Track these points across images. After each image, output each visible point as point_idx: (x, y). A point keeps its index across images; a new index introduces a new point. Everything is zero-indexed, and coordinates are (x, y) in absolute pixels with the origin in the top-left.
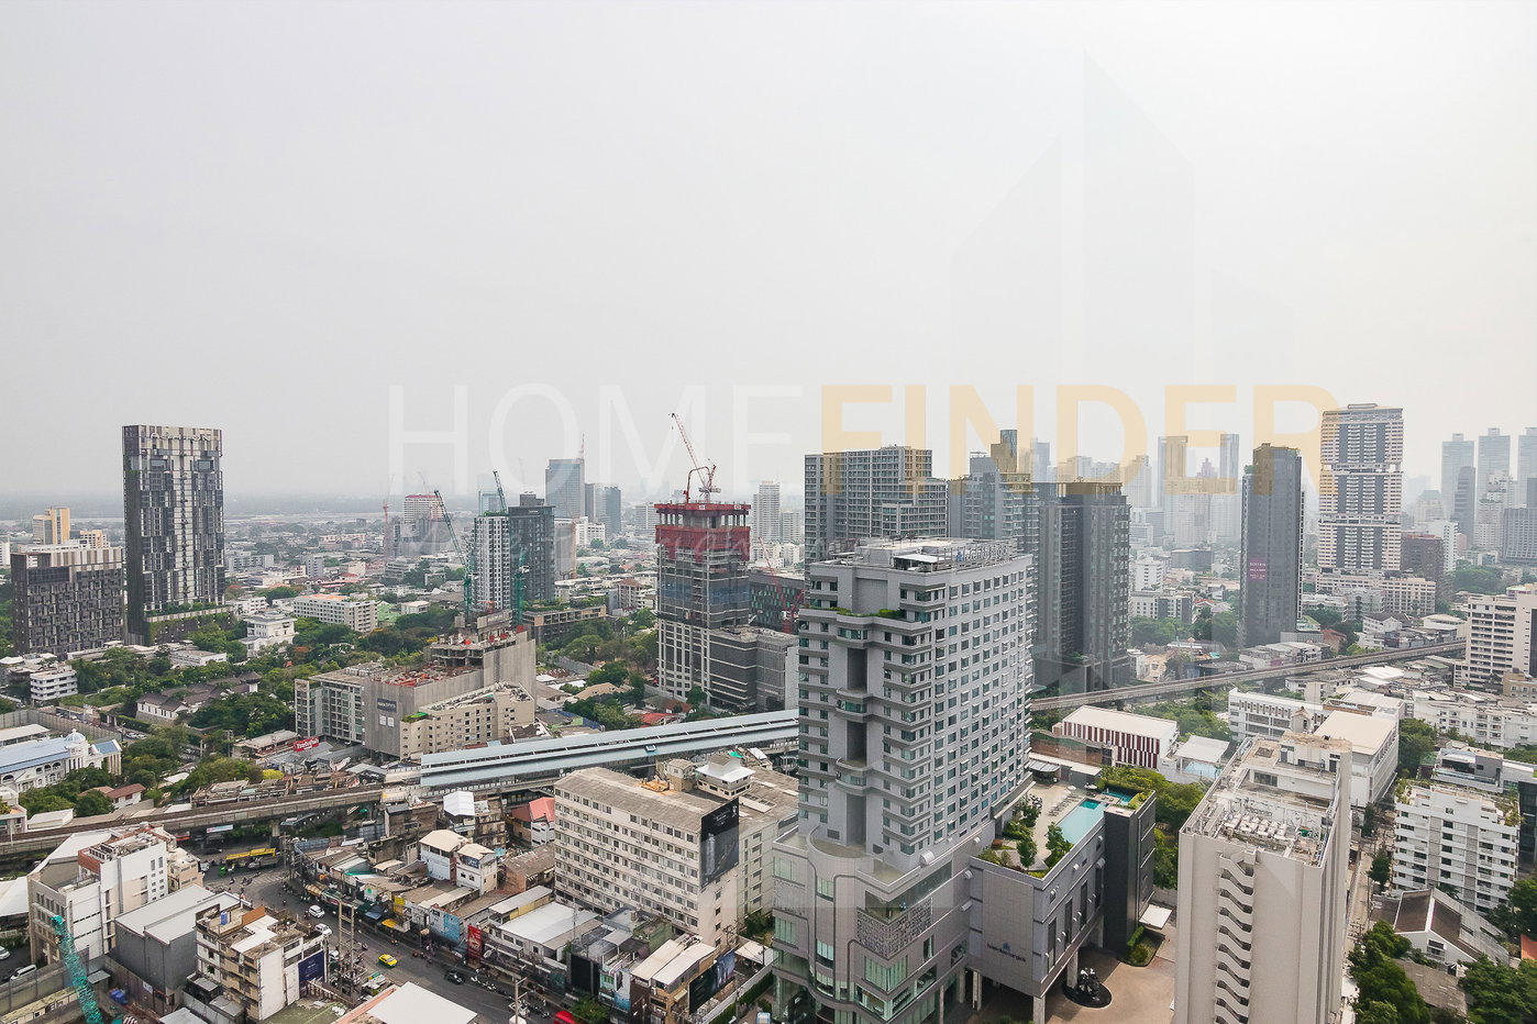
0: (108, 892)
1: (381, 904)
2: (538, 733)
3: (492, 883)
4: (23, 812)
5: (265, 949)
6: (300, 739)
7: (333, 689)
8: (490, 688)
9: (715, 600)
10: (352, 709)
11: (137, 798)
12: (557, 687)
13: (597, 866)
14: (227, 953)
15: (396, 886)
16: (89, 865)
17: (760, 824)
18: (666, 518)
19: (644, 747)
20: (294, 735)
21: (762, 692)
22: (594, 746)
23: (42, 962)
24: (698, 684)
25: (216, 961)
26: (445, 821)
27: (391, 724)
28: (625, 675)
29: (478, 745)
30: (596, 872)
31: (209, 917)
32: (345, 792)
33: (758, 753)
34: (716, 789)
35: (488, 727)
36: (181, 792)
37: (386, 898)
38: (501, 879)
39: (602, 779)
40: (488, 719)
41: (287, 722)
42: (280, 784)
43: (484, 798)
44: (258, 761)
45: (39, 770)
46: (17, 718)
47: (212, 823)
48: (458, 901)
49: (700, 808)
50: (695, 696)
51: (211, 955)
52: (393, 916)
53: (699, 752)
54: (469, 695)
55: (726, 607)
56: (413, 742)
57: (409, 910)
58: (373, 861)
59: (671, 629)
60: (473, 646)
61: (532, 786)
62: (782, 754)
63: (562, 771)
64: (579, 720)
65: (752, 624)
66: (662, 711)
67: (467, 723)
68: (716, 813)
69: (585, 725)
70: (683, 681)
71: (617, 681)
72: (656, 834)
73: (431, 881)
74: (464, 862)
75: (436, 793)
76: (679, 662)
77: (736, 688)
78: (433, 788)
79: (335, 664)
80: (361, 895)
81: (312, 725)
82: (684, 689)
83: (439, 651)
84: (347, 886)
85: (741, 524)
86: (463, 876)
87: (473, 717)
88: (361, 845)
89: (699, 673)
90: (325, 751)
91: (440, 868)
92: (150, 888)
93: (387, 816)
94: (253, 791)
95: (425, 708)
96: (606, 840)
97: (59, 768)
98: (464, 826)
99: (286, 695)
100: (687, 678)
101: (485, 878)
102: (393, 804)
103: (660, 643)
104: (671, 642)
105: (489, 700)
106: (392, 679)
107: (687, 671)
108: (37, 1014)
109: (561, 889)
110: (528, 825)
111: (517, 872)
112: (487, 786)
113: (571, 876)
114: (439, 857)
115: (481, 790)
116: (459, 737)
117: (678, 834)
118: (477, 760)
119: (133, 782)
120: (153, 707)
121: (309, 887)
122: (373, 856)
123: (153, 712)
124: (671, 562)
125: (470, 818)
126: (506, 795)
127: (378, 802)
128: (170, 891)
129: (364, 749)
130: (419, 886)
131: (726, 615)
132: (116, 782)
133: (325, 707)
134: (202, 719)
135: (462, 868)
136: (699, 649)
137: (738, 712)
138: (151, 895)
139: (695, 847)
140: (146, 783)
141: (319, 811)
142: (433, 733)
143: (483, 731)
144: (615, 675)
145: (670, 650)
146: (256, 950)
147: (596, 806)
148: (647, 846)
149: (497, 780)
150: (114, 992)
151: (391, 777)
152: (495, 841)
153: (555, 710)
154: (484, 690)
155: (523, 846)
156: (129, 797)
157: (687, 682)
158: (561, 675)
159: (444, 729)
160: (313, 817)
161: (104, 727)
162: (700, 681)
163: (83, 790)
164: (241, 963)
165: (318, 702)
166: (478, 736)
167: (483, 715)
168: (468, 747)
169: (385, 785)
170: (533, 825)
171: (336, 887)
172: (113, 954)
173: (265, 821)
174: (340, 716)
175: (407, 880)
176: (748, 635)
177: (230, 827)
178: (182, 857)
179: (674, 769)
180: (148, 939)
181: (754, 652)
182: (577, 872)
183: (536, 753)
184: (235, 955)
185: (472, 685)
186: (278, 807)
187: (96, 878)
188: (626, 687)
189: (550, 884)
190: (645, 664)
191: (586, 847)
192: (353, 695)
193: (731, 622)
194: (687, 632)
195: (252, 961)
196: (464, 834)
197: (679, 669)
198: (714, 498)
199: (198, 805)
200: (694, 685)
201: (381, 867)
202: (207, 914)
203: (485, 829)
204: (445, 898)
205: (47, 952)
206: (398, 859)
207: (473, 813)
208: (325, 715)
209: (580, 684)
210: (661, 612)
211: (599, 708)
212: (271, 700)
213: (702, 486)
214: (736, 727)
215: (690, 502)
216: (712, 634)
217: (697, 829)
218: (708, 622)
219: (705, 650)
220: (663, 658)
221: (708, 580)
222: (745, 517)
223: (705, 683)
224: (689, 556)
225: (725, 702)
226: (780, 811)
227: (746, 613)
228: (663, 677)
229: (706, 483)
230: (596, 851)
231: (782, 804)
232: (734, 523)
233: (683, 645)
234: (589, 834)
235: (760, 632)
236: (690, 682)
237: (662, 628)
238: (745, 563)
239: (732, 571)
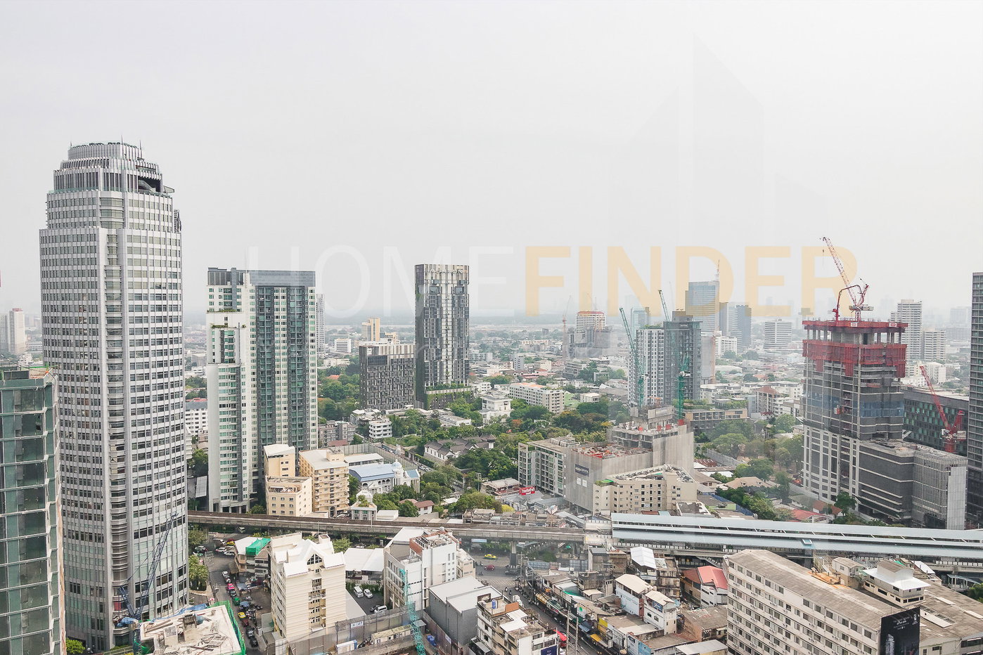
0: (425, 569)
1: (590, 621)
2: (701, 511)
3: (671, 628)
4: (374, 508)
5: (521, 633)
6: (521, 486)
7: (543, 453)
8: (658, 469)
9: (866, 413)
10: (556, 469)
11: (430, 509)
12: (709, 474)
13: (768, 636)
14: (497, 629)
15: (599, 611)
16: (417, 547)
17: (940, 639)
18: (814, 334)
19: (801, 539)
20: (518, 482)
21: (921, 509)
22: (752, 530)
23: (390, 606)
24: (846, 490)
25: (489, 633)
26: (633, 569)
27: (585, 484)
28: (770, 472)
29: (651, 512)
30: (766, 641)
31: (486, 601)
32: (558, 531)
33: (925, 567)
34: (886, 594)
35: (659, 499)
36: (457, 510)
37: (593, 617)
38: (680, 626)
39: (772, 562)
40: (659, 493)
41: (513, 473)
42: (515, 516)
43: (661, 556)
44: (496, 498)
45: (379, 482)
46: (367, 448)
47: (476, 535)
48: (648, 634)
49: (876, 611)
50: (843, 501)
51: (486, 628)
52: (598, 632)
54: (643, 470)
55: (877, 420)
56: (602, 502)
57: (611, 631)
58: (582, 587)
59: (818, 436)
60: (644, 433)
61: (700, 554)
62: (950, 573)
63: (725, 547)
64: (732, 506)
65: (906, 439)
66: (809, 509)
67: (643, 493)
68: (895, 618)
69: (737, 511)
70: (829, 485)
71: (762, 475)
72: (829, 622)
73: (624, 613)
74: (650, 604)
75: (624, 544)
77: (892, 500)
78: (622, 541)
79: (540, 434)
80: (574, 611)
81: (529, 477)
82: (829, 493)
83: (619, 434)
84: (564, 601)
85: (896, 341)
86: (649, 615)
87: (647, 489)
88: (572, 572)
89: (847, 480)
90: (538, 498)
91: (632, 605)
92: (447, 572)
93: (590, 556)
94: (498, 518)
95: (611, 476)
96: (778, 615)
97: (390, 483)
98: (647, 575)
99: (515, 454)
100: (834, 483)
101: (667, 621)
102: (594, 546)
103: (805, 447)
104: (817, 448)
105: (660, 478)
106: (585, 452)
107: (834, 476)
108: (390, 638)
109: (733, 647)
110: (698, 586)
111: (694, 623)
112: (663, 547)
113: (742, 638)
114: (631, 596)
115: (660, 549)
116: (637, 503)
117: (855, 628)
118: (653, 525)
119: (428, 499)
120: (434, 451)
121: (538, 595)
122: (582, 583)
123: (433, 454)
124: (818, 374)
125: (652, 570)
126: (678, 557)
127: (582, 543)
128: (458, 577)
129: (565, 501)
130: (616, 615)
131: (878, 428)
132: (418, 497)
133: (538, 466)
134: (463, 463)
135: (648, 609)
136: (847, 457)
137: (890, 523)
138: (448, 577)
139: (874, 643)
140: (435, 500)
141: (540, 541)
142: (617, 496)
143: (655, 502)
144: (763, 471)
145: (816, 456)
146: (515, 632)
147: (768, 584)
148: (820, 631)
149: (671, 543)
150: (429, 636)
151: (590, 525)
152: (672, 593)
153: (709, 494)
154: (654, 468)
155: (692, 601)
156: (426, 508)
157: (834, 486)
158: (710, 465)
159: (625, 495)
160: (536, 545)
161: (407, 460)
162: (848, 488)
163: (401, 499)
164: (506, 638)
165: (533, 461)
166: (651, 505)
167: (655, 489)
168: (643, 512)
169: (585, 531)
170: (702, 587)
171: (556, 600)
172: (427, 610)
173: (505, 541)
174: (547, 473)
175: (606, 608)
176: (903, 450)
177: (485, 541)
178: (464, 555)
179: (841, 567)
180: (448, 606)
181: (910, 467)
182: (749, 637)
183: (702, 527)
184: (502, 632)
185: (644, 463)
186: (516, 533)
187: (420, 558)
188: (771, 484)
189: (723, 640)
190: (787, 465)
191: (758, 617)
192: (556, 459)
193: (882, 435)
194: (834, 440)
195: (513, 640)
196: (648, 582)
197: (825, 474)
198: (865, 316)
199: (467, 522)
200: (840, 491)
201: (588, 592)
202: (483, 599)
203: (664, 582)
204: (638, 630)
205: (393, 600)
206: (599, 590)
207: (654, 567)
208: (537, 471)
209: (728, 474)
210: (806, 419)
211: (748, 497)
212: (501, 455)
213: (853, 304)
214: (894, 537)
215: (839, 320)
216: (862, 445)
217: (876, 628)
218: (858, 433)
219: (854, 459)
220: (808, 461)
221: (859, 393)
222: (900, 335)
223: (854, 490)
224: (838, 369)
225: (875, 510)
226: (962, 630)
227: (899, 428)
228: (808, 478)
229: (857, 301)
230: (768, 623)
231: (962, 623)
232: (888, 340)
233: (830, 452)
234: (761, 607)
235: (917, 449)
236: (836, 487)
237: (808, 433)
238: (899, 379)
239: (885, 386)
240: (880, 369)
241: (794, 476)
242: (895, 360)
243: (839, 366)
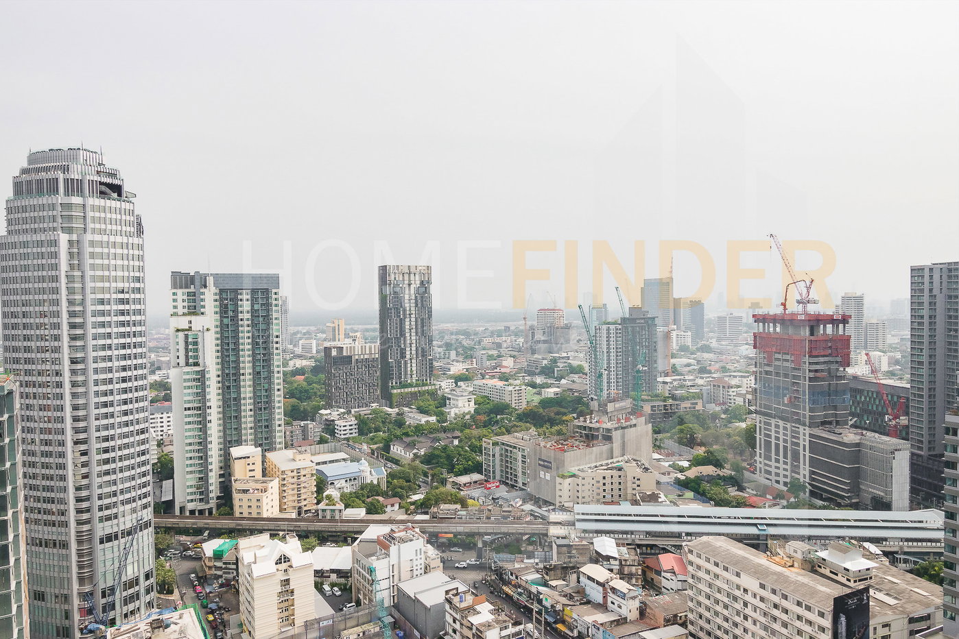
0: (393, 565)
1: (555, 611)
2: (660, 500)
3: (634, 615)
4: (342, 506)
5: (489, 626)
6: (486, 481)
7: (507, 448)
8: (618, 460)
9: (814, 402)
10: (520, 464)
11: (397, 506)
12: (667, 464)
13: (727, 620)
14: (465, 622)
15: (564, 600)
16: (384, 544)
17: (889, 616)
18: (764, 327)
19: (755, 525)
20: (483, 477)
21: (866, 491)
22: (709, 517)
23: (358, 603)
24: (797, 476)
25: (457, 626)
26: (598, 558)
27: (548, 477)
28: (725, 460)
29: (612, 503)
30: (725, 625)
31: (453, 595)
32: (523, 524)
33: (873, 548)
34: (837, 575)
35: (620, 489)
36: (423, 506)
37: (559, 607)
38: (642, 612)
39: (729, 547)
40: (620, 483)
41: (478, 468)
42: (481, 511)
43: (623, 545)
44: (462, 493)
45: (346, 481)
46: (333, 447)
47: (443, 531)
48: (612, 622)
49: (828, 590)
50: (795, 487)
51: (454, 622)
52: (563, 622)
54: (604, 462)
55: (825, 409)
56: (565, 494)
57: (575, 620)
58: (547, 578)
59: (769, 424)
60: (604, 426)
61: (660, 542)
62: (896, 553)
63: (684, 534)
64: (690, 494)
65: (852, 426)
66: (763, 495)
67: (604, 484)
68: (848, 596)
69: (695, 499)
70: (782, 472)
71: (718, 464)
72: (785, 603)
73: (588, 602)
74: (613, 593)
75: (587, 535)
76: (777, 453)
77: (840, 484)
78: (585, 531)
79: (504, 430)
80: (540, 602)
81: (494, 472)
82: (782, 479)
83: (580, 427)
84: (530, 593)
85: (841, 332)
86: (613, 603)
87: (608, 481)
88: (537, 564)
89: (798, 467)
90: (502, 492)
91: (596, 594)
92: (415, 568)
93: (555, 547)
94: (464, 513)
95: (573, 469)
96: (735, 599)
97: (356, 482)
98: (610, 564)
99: (479, 450)
100: (786, 470)
101: (630, 609)
102: (558, 538)
103: (758, 436)
104: (769, 436)
105: (620, 469)
106: (548, 446)
107: (785, 463)
108: (359, 635)
109: (693, 632)
110: (658, 573)
111: (656, 610)
112: (624, 536)
113: (702, 623)
114: (595, 585)
115: (622, 538)
116: (598, 494)
117: (808, 608)
118: (614, 515)
119: (394, 496)
120: (399, 448)
121: (504, 588)
122: (547, 574)
123: (399, 452)
124: (768, 365)
125: (615, 559)
126: (639, 546)
127: (546, 535)
128: (425, 573)
129: (529, 494)
130: (581, 604)
131: (825, 416)
132: (385, 495)
133: (502, 460)
134: (429, 459)
135: (611, 597)
136: (798, 444)
137: (839, 506)
138: (415, 573)
139: (827, 623)
140: (401, 497)
141: (506, 534)
142: (580, 488)
143: (616, 492)
144: (717, 460)
145: (768, 444)
146: (483, 625)
147: (726, 569)
148: (776, 613)
149: (632, 533)
150: (398, 631)
151: (554, 517)
152: (634, 581)
153: (668, 483)
154: (615, 460)
155: (654, 589)
156: (392, 505)
157: (786, 473)
158: (668, 455)
159: (587, 487)
160: (502, 538)
161: (374, 458)
162: (799, 474)
163: (368, 497)
164: (474, 631)
165: (497, 456)
166: (612, 496)
167: (616, 480)
168: (605, 503)
169: (549, 523)
170: (663, 574)
171: (522, 591)
172: (396, 606)
173: (471, 535)
174: (511, 468)
175: (571, 597)
176: (850, 436)
177: (452, 536)
178: (431, 551)
179: (798, 549)
180: (416, 601)
181: (857, 452)
182: (708, 621)
183: (661, 516)
184: (470, 625)
185: (605, 456)
186: (482, 527)
187: (388, 555)
188: (726, 472)
189: (684, 625)
190: (741, 453)
191: (717, 602)
192: (520, 454)
193: (830, 423)
194: (785, 429)
195: (481, 632)
196: (611, 570)
197: (777, 461)
198: (812, 309)
199: (434, 517)
200: (792, 477)
201: (553, 583)
202: (451, 593)
203: (626, 570)
204: (602, 618)
205: (361, 597)
206: (564, 580)
207: (617, 556)
208: (501, 466)
209: (686, 464)
210: (758, 409)
211: (706, 486)
212: (466, 451)
213: (799, 298)
214: (844, 520)
215: (787, 313)
216: (812, 432)
217: (829, 607)
218: (807, 421)
219: (804, 446)
220: (760, 449)
221: (807, 383)
222: (844, 326)
223: (804, 476)
224: (787, 361)
225: (825, 495)
226: (909, 607)
227: (845, 416)
228: (762, 466)
229: (804, 295)
230: (726, 607)
231: (909, 601)
232: (833, 331)
233: (781, 440)
234: (719, 591)
235: (862, 435)
236: (788, 473)
237: (760, 423)
238: (844, 369)
239: (832, 375)
240: (826, 359)
241: (748, 464)
242: (840, 350)
243: (788, 357)
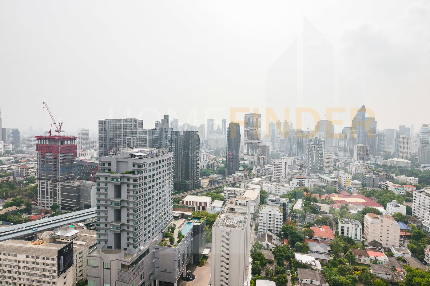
9: (63, 172)
17: (82, 249)
18: (41, 142)
19: (32, 229)
21: (82, 203)
22: (8, 231)
24: (56, 203)
28: (22, 202)
30: (10, 280)
33: (81, 224)
34: (64, 240)
39: (12, 244)
49: (57, 248)
50: (54, 207)
53: (56, 227)
55: (67, 174)
59: (44, 183)
62: (90, 223)
65: (78, 179)
66: (40, 214)
68: (64, 248)
69: (3, 224)
70: (49, 202)
71: (18, 205)
72: (37, 260)
76: (47, 195)
77: (72, 202)
82: (49, 205)
85: (74, 144)
89: (56, 199)
96: (14, 267)
103: (38, 189)
104: (44, 188)
107: (51, 198)
117: (48, 259)
124: (43, 158)
131: (67, 177)
136: (56, 190)
137: (72, 211)
139: (55, 262)
144: (18, 203)
145: (43, 191)
147: (9, 255)
148: (34, 266)
157: (51, 202)
162: (56, 201)
176: (76, 183)
179: (46, 235)
181: (79, 189)
188: (23, 207)
190: (32, 197)
191: (5, 272)
193: (69, 179)
194: (51, 184)
197: (47, 198)
198: (62, 134)
200: (54, 203)
210: (39, 177)
211: (10, 216)
213: (57, 130)
214: (72, 216)
215: (51, 136)
216: (61, 184)
217: (55, 256)
218: (60, 179)
219: (59, 190)
220: (40, 194)
221: (60, 164)
222: (75, 141)
223: (59, 202)
224: (51, 156)
225: (67, 208)
226: (89, 243)
227: (76, 175)
228: (40, 201)
229: (59, 129)
230: (10, 272)
231: (90, 241)
232: (70, 143)
233: (49, 189)
234: (6, 266)
235: (81, 182)
236: (52, 202)
237: (40, 183)
238: (75, 158)
239: (70, 160)
240: (68, 154)
241: (35, 202)
242: (73, 150)
243: (51, 154)
